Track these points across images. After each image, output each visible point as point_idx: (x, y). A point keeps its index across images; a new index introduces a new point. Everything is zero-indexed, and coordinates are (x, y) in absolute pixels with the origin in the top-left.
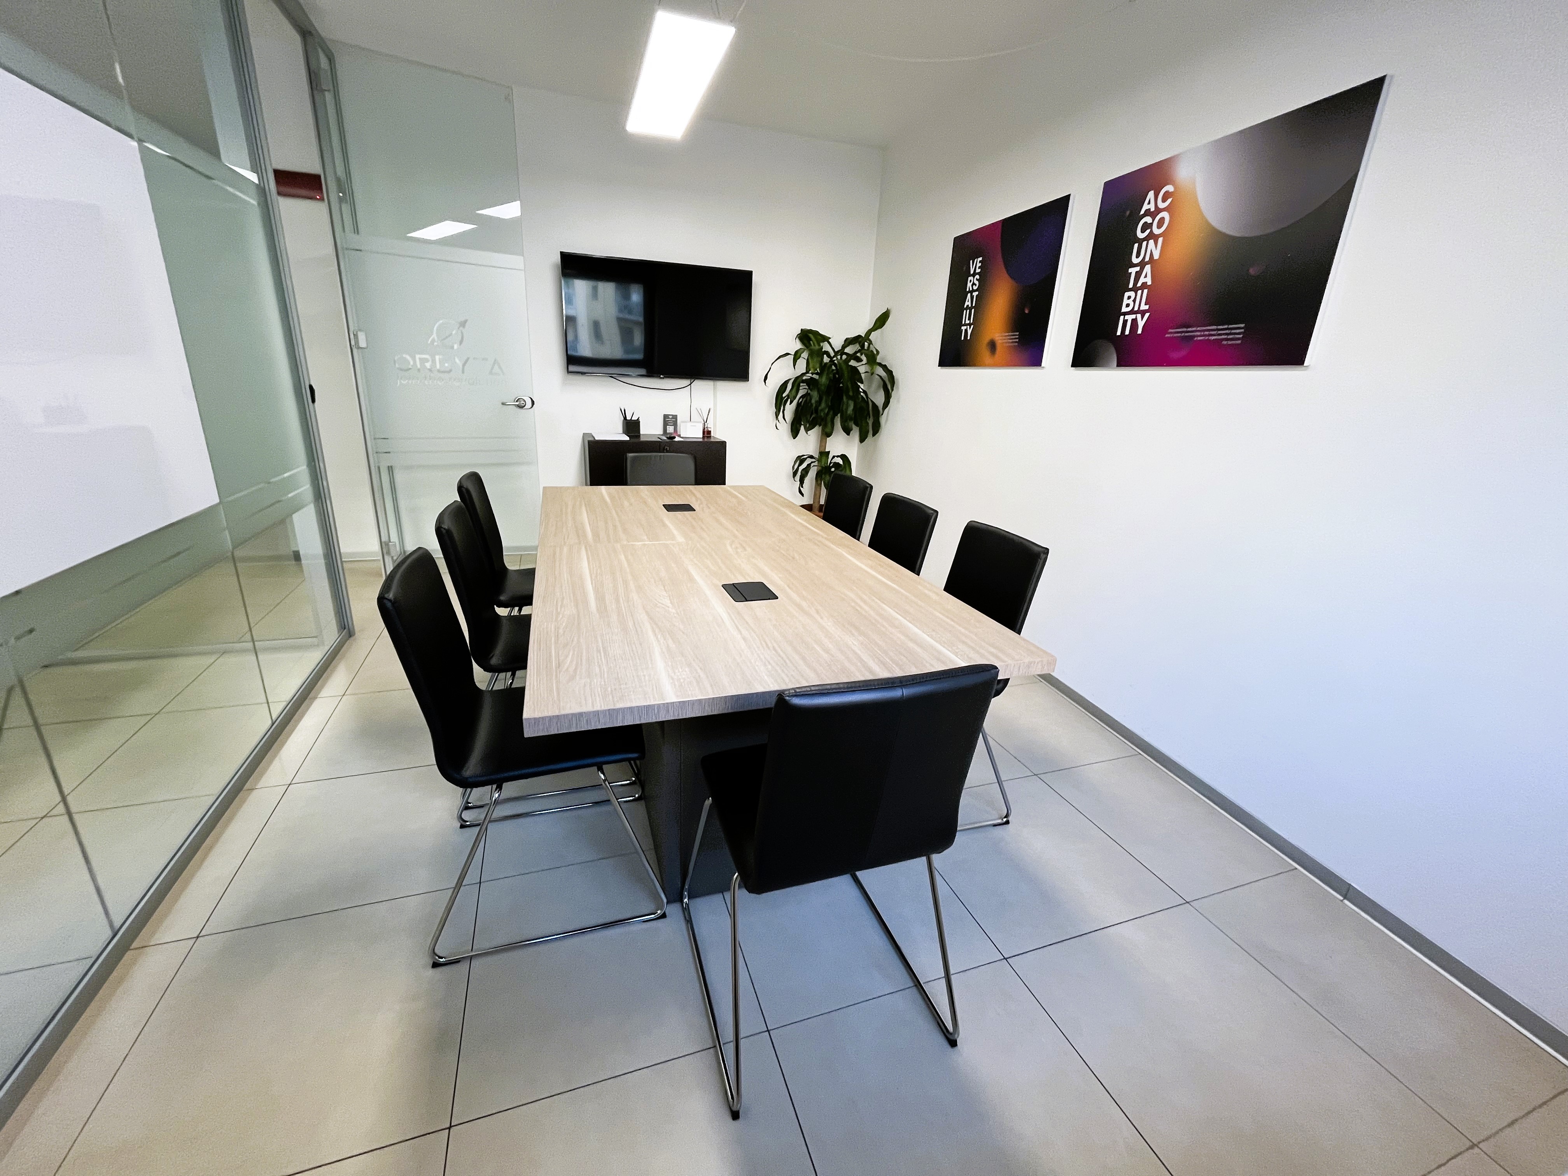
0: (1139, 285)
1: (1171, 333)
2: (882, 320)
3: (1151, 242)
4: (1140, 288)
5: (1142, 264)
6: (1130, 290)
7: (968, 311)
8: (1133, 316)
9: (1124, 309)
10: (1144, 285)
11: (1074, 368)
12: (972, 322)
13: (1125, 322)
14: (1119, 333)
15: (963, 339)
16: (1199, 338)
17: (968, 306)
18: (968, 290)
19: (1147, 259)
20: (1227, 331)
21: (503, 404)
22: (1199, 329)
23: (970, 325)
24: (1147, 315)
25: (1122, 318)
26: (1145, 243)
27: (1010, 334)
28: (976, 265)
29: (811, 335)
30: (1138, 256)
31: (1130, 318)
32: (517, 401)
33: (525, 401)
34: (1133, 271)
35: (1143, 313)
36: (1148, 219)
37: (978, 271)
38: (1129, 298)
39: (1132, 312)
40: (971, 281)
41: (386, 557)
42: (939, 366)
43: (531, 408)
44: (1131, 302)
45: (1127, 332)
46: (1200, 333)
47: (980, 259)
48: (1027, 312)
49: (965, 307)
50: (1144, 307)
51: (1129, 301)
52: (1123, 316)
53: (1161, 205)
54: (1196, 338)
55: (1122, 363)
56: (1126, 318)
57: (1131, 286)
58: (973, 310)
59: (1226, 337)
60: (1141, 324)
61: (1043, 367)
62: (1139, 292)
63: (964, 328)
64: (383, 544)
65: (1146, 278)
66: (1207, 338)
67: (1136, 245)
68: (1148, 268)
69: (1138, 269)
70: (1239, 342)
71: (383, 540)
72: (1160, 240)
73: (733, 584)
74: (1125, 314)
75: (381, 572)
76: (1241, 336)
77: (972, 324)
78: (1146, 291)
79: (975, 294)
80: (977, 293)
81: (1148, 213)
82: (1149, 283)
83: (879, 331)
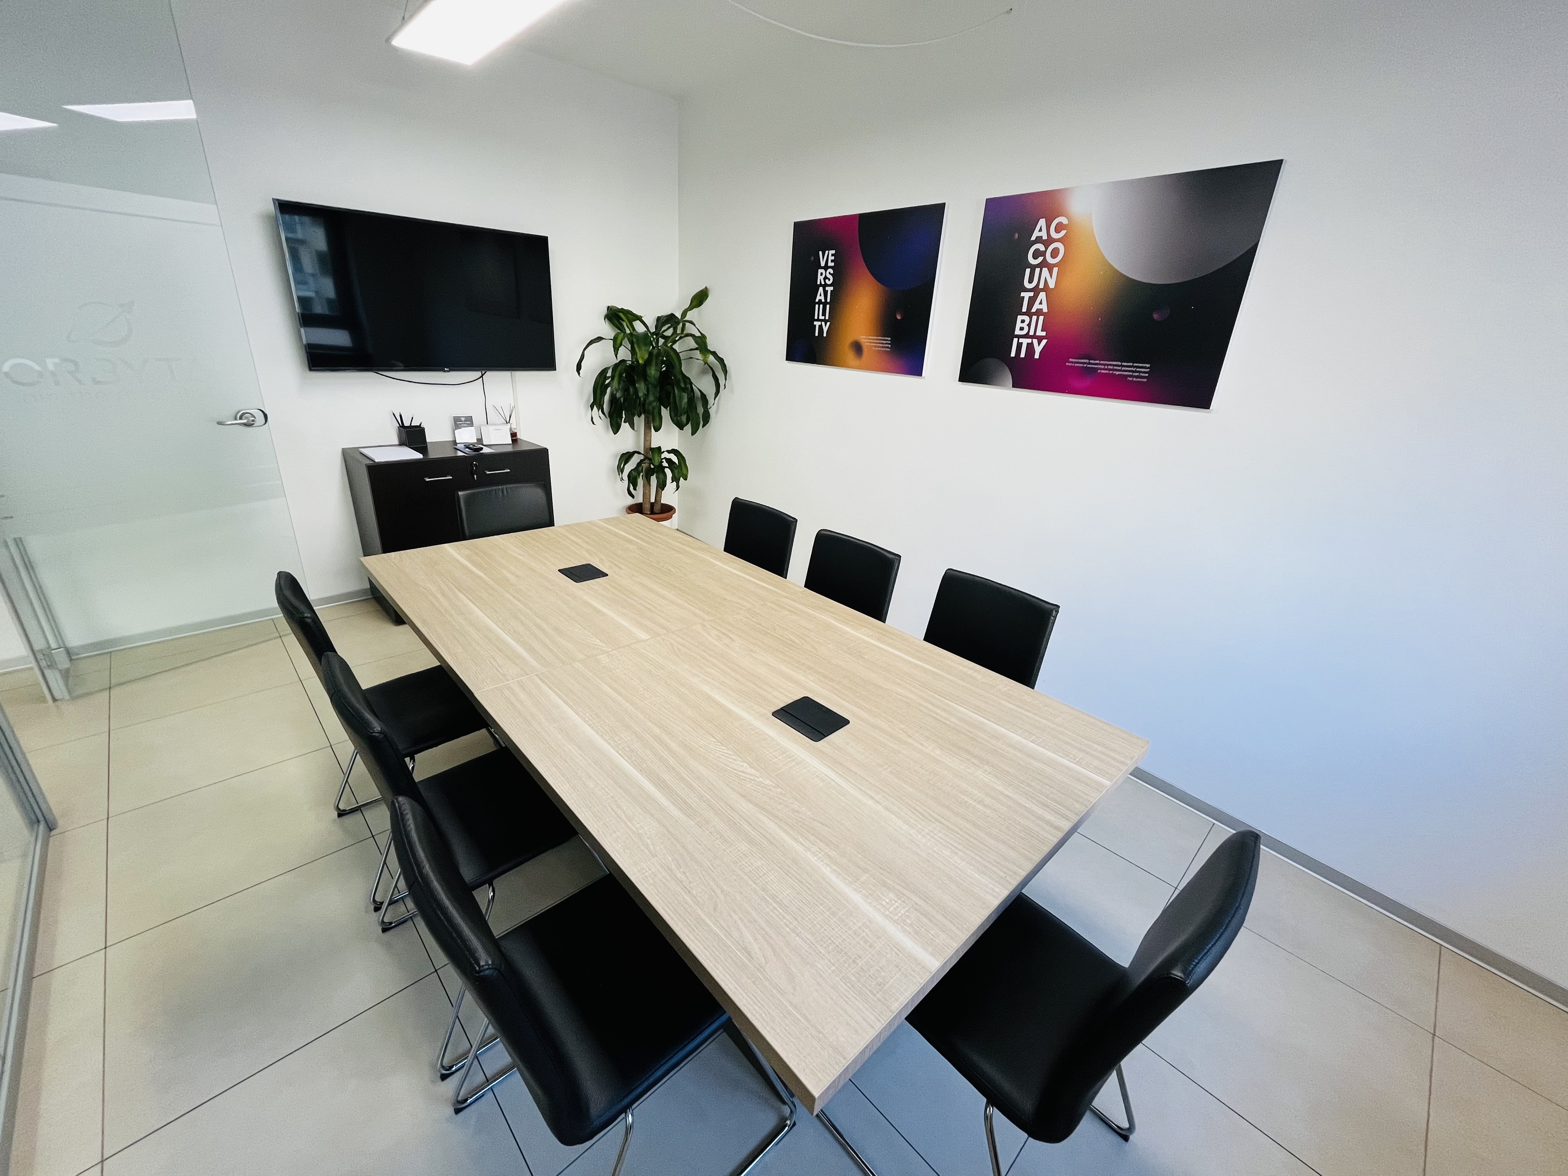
0: (1034, 310)
1: (1072, 362)
2: (700, 298)
3: (1045, 270)
4: (1034, 314)
5: (1036, 290)
6: (1024, 314)
7: (821, 306)
8: (1029, 341)
9: (1017, 332)
10: (1039, 312)
11: (960, 382)
12: (827, 318)
13: (1019, 345)
14: (1013, 354)
15: (817, 334)
16: (1102, 371)
17: (820, 300)
18: (819, 283)
19: (1041, 286)
20: (1132, 369)
21: (219, 423)
22: (1102, 362)
23: (826, 321)
24: (1044, 342)
25: (1015, 340)
26: (1038, 270)
27: (880, 338)
28: (827, 257)
29: (621, 315)
30: (1031, 281)
31: (1025, 342)
32: (241, 418)
33: (253, 416)
34: (1026, 295)
35: (1040, 339)
36: (1041, 247)
37: (830, 264)
38: (1023, 321)
39: (1026, 336)
40: (822, 274)
41: (48, 673)
42: (786, 360)
43: (265, 424)
44: (1025, 325)
45: (1023, 355)
46: (1104, 366)
47: (833, 252)
48: (899, 317)
49: (817, 301)
50: (1040, 333)
51: (1021, 324)
52: (1017, 339)
53: (1055, 236)
54: (1099, 371)
55: (1018, 384)
56: (1020, 341)
57: (1024, 309)
58: (828, 306)
59: (1131, 373)
60: (1038, 349)
61: (924, 377)
62: (1034, 318)
63: (817, 324)
64: (40, 656)
65: (1042, 303)
66: (1111, 372)
67: (1028, 271)
68: (1042, 296)
69: (1032, 294)
70: (1145, 380)
71: (37, 647)
72: (1055, 270)
73: (781, 709)
74: (1019, 337)
75: (43, 693)
76: (1147, 375)
77: (828, 321)
78: (1041, 318)
79: (829, 289)
80: (832, 288)
81: (1039, 240)
82: (1045, 310)
83: (695, 310)
